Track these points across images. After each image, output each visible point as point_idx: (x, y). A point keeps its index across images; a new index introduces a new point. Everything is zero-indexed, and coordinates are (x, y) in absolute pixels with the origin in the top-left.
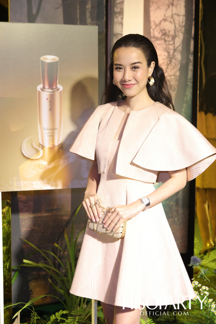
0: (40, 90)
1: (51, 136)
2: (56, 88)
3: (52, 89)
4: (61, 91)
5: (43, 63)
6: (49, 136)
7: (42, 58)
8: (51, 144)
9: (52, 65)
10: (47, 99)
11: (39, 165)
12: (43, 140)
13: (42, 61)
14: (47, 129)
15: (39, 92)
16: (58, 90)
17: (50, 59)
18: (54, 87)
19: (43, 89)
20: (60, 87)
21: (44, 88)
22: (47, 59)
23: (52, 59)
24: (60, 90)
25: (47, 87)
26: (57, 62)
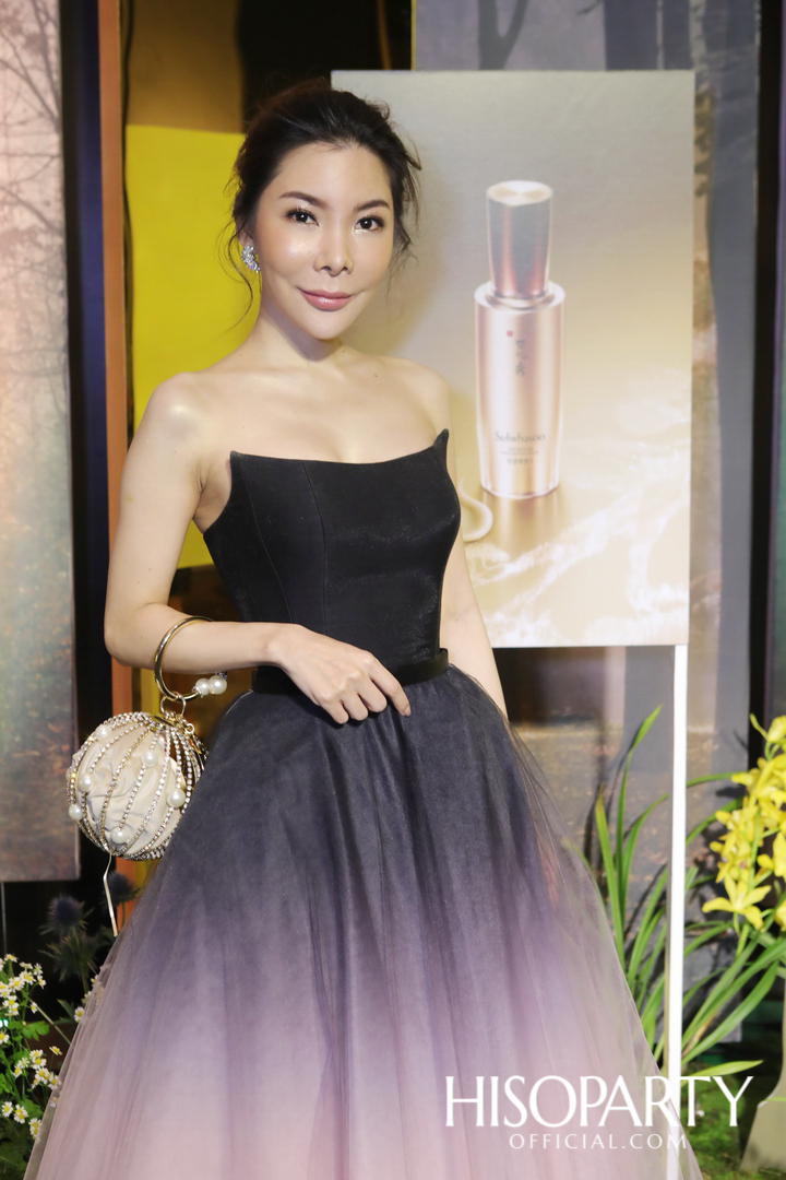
0: (485, 304)
1: (521, 461)
2: (542, 294)
3: (528, 297)
4: (558, 308)
5: (497, 207)
6: (515, 461)
7: (493, 192)
8: (522, 489)
9: (529, 216)
10: (510, 334)
11: (478, 561)
12: (492, 477)
13: (492, 202)
14: (508, 437)
15: (482, 309)
16: (549, 300)
17: (519, 192)
18: (536, 292)
19: (496, 299)
20: (555, 290)
21: (498, 295)
22: (513, 193)
23: (528, 195)
24: (555, 303)
25: (509, 290)
26: (546, 204)
